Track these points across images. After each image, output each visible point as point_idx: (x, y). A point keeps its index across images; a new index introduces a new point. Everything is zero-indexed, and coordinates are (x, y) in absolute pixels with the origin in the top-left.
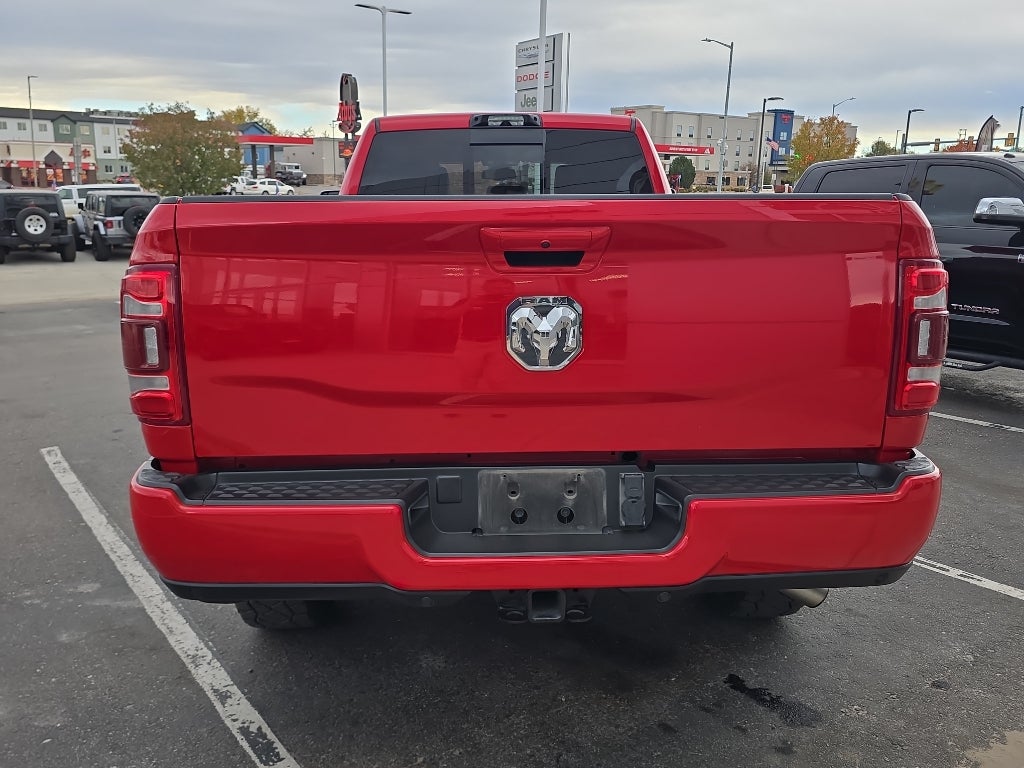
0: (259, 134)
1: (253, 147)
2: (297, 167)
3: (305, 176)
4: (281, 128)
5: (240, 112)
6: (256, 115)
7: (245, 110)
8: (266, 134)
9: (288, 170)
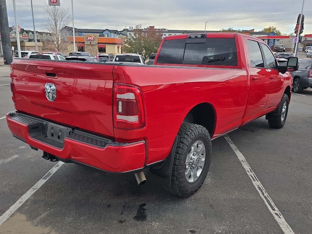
0: (273, 35)
1: (269, 40)
2: (282, 46)
3: (285, 49)
4: (283, 33)
5: (270, 29)
6: (275, 29)
7: (272, 28)
8: (276, 35)
9: (279, 47)
